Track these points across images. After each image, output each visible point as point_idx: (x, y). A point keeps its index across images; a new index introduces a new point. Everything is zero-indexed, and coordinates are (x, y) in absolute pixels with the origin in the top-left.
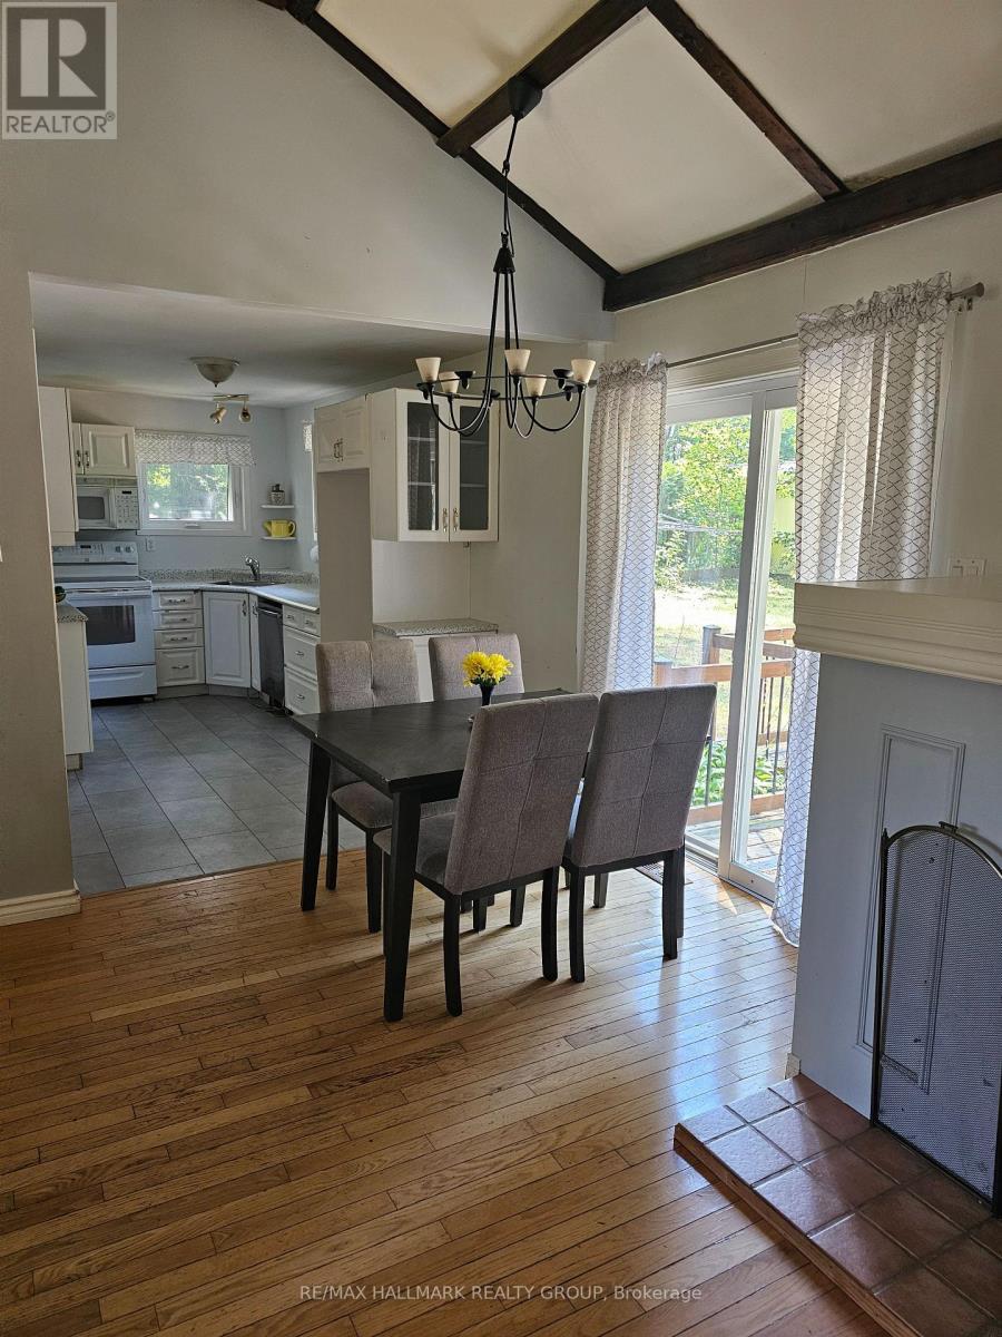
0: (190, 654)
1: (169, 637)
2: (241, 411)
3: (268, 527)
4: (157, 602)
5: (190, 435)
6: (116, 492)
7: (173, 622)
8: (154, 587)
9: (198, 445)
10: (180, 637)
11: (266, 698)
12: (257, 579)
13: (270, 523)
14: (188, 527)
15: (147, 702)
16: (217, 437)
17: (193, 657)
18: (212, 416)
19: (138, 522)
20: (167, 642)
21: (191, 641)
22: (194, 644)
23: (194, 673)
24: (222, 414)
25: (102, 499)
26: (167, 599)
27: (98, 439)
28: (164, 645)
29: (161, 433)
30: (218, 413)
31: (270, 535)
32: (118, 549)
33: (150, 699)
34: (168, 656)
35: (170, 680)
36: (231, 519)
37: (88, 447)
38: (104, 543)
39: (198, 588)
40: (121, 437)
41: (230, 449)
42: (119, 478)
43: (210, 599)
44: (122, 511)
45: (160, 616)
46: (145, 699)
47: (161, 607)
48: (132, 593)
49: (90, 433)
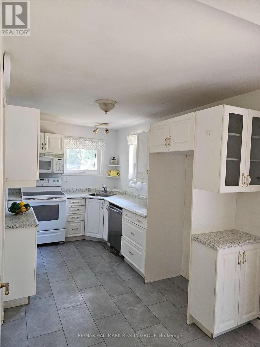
0: (79, 224)
1: (72, 217)
2: (105, 130)
3: (109, 173)
4: (68, 203)
5: (85, 139)
6: (56, 159)
7: (74, 211)
8: (67, 197)
9: (86, 143)
10: (76, 216)
11: (109, 244)
12: (106, 193)
13: (110, 171)
14: (80, 172)
15: (61, 244)
16: (93, 140)
17: (80, 224)
18: (93, 131)
19: (63, 171)
20: (71, 219)
21: (80, 218)
22: (81, 219)
23: (80, 231)
24: (98, 131)
25: (50, 162)
26: (72, 201)
27: (50, 139)
28: (69, 220)
29: (73, 138)
30: (96, 130)
31: (110, 175)
32: (54, 181)
33: (62, 243)
34: (71, 224)
35: (71, 234)
36: (96, 169)
37: (47, 143)
38: (49, 178)
39: (84, 197)
40: (59, 139)
41: (98, 144)
42: (57, 154)
43: (88, 202)
44: (57, 166)
45: (69, 208)
46: (60, 243)
47: (69, 205)
48: (59, 199)
49: (48, 137)
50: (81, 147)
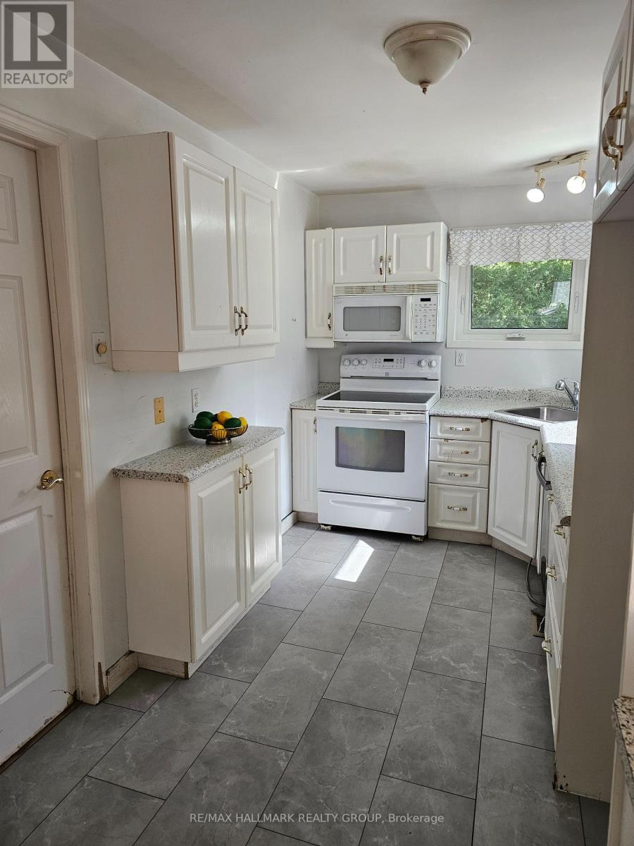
0: (470, 495)
1: (447, 471)
4: (437, 428)
5: (518, 226)
6: (412, 300)
7: (452, 454)
10: (458, 472)
14: (508, 339)
15: (415, 541)
17: (474, 498)
19: (436, 333)
20: (444, 476)
21: (472, 479)
22: (476, 483)
23: (473, 517)
26: (448, 425)
28: (438, 480)
29: (482, 228)
33: (418, 538)
34: (445, 493)
35: (443, 521)
37: (393, 253)
38: (404, 355)
39: (486, 416)
40: (426, 237)
41: (568, 238)
42: (419, 283)
43: (499, 431)
44: (419, 321)
45: (439, 446)
46: (414, 537)
47: (439, 435)
48: (404, 416)
49: (396, 235)
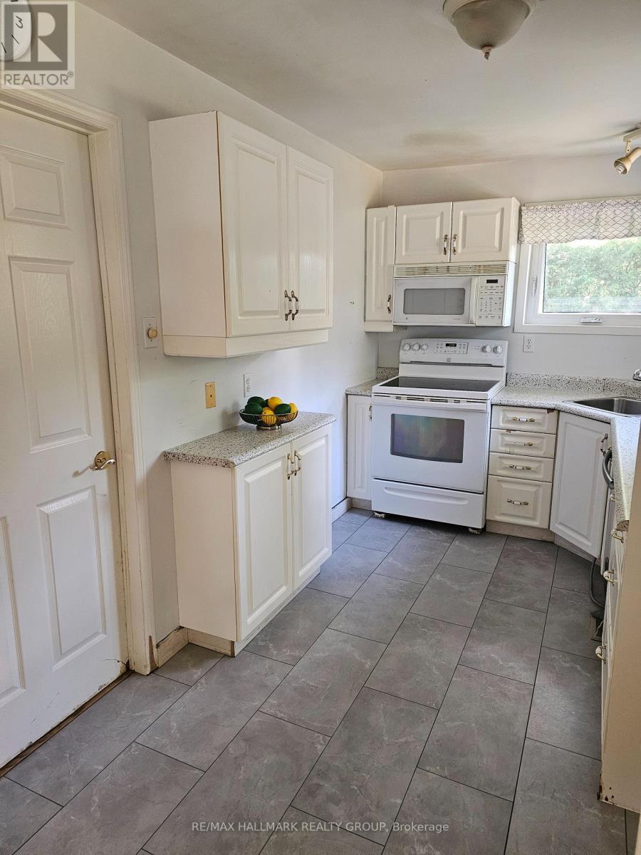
0: (534, 489)
1: (508, 462)
4: (499, 418)
6: (479, 282)
7: (514, 445)
8: (493, 400)
9: (606, 213)
10: (519, 465)
14: (585, 323)
15: (472, 534)
17: (537, 493)
18: (616, 164)
19: (501, 317)
20: (505, 468)
21: (535, 472)
22: (539, 477)
24: (632, 159)
25: (464, 290)
26: (511, 415)
28: (500, 472)
29: (557, 203)
30: (626, 158)
32: (483, 349)
33: (474, 532)
35: (502, 514)
37: (457, 229)
38: (469, 341)
39: (553, 406)
40: (495, 214)
42: (486, 264)
43: (566, 423)
44: (484, 304)
45: (500, 436)
46: (470, 530)
47: (501, 425)
48: (464, 405)
49: (462, 212)
50: (585, 234)
